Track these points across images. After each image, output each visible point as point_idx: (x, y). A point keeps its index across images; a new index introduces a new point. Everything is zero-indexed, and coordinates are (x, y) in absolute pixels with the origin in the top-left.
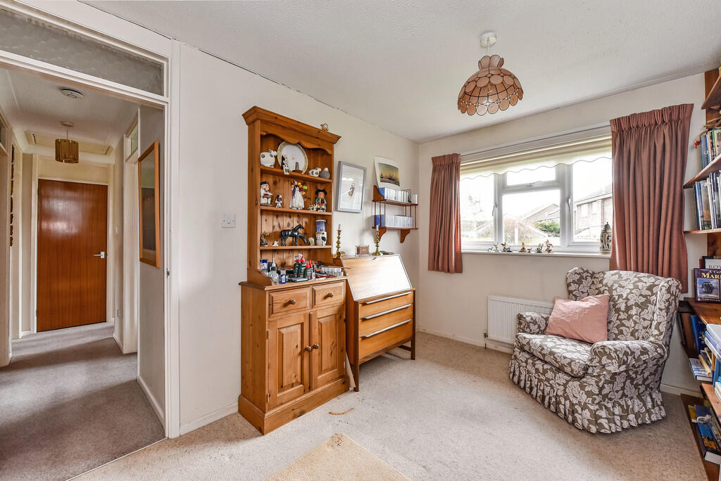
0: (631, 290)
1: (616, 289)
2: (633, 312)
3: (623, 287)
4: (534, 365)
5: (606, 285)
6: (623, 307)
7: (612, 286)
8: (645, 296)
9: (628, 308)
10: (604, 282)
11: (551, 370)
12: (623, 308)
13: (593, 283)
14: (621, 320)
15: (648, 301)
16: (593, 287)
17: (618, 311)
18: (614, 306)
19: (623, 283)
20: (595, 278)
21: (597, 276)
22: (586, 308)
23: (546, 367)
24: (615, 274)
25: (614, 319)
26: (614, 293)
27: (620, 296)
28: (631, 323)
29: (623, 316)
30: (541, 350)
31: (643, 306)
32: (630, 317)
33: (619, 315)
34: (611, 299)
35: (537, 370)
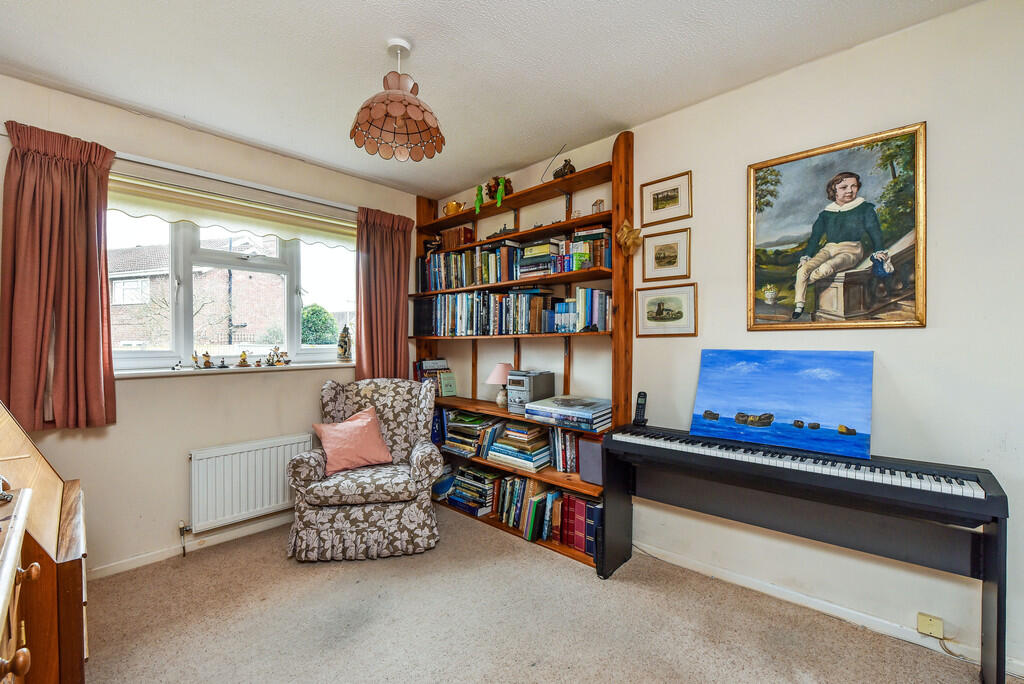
0: (394, 397)
1: (378, 399)
2: (402, 417)
3: (385, 395)
4: (347, 517)
5: (365, 397)
6: (391, 416)
7: (372, 396)
8: (407, 401)
9: (396, 416)
10: (362, 394)
11: (376, 509)
12: (391, 418)
13: (347, 397)
14: (392, 430)
15: (410, 405)
16: (349, 402)
17: (386, 421)
18: (381, 417)
19: (383, 392)
20: (347, 391)
21: (349, 388)
22: (364, 427)
23: (368, 509)
24: (370, 383)
25: (385, 431)
26: (378, 404)
27: (385, 406)
28: (401, 431)
29: (393, 425)
30: (363, 490)
31: (407, 411)
32: (400, 424)
33: (389, 425)
34: (377, 411)
35: (354, 522)
